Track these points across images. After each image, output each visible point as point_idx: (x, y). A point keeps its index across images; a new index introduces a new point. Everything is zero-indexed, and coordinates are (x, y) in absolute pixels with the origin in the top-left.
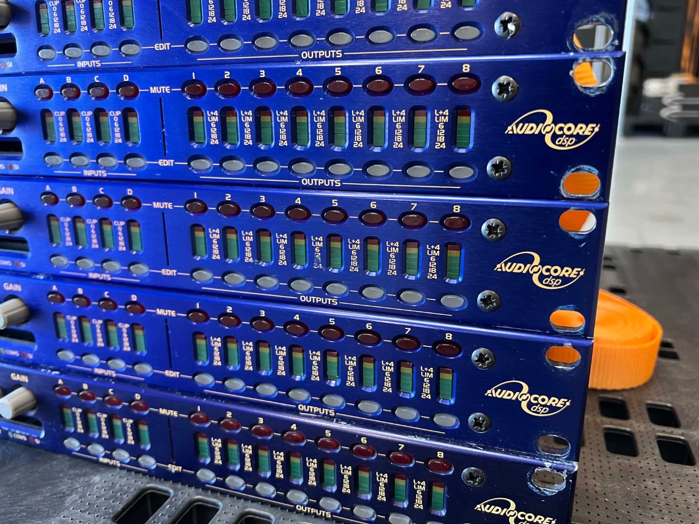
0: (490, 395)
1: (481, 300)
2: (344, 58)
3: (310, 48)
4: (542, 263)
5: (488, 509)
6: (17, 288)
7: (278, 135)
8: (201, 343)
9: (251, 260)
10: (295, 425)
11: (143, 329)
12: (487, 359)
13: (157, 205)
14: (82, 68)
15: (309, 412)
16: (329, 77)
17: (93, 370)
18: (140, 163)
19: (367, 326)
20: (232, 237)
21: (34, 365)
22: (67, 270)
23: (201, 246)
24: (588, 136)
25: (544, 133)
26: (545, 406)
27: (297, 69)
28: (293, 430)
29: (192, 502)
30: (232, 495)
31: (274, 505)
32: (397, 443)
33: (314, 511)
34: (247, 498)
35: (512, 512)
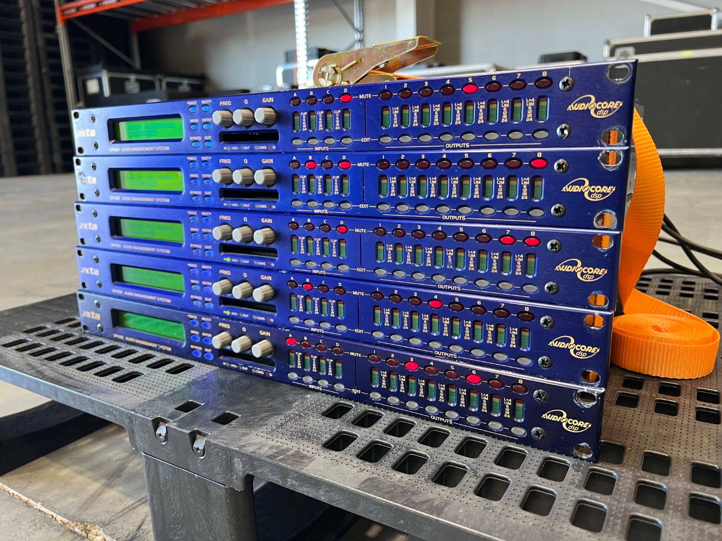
0: (551, 345)
1: (547, 287)
2: (470, 148)
3: (451, 142)
4: (583, 266)
5: (550, 417)
6: (270, 278)
7: (430, 191)
8: (378, 312)
9: (410, 263)
10: (432, 362)
11: (343, 303)
12: (549, 322)
13: (357, 230)
14: (317, 151)
15: (441, 356)
16: (461, 158)
17: (310, 329)
18: (348, 206)
19: (478, 303)
20: (400, 249)
21: (274, 326)
22: (299, 268)
23: (381, 255)
24: (609, 193)
25: (584, 191)
26: (584, 352)
27: (443, 154)
28: (431, 366)
29: (366, 412)
30: (391, 410)
31: (417, 416)
32: (494, 374)
33: (442, 419)
34: (400, 412)
35: (564, 419)
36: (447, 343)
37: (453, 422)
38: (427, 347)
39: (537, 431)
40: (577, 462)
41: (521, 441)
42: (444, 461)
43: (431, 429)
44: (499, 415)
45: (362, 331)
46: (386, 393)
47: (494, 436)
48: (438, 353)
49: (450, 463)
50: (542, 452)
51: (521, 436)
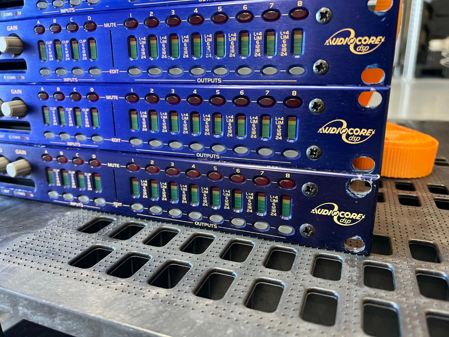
0: (321, 132)
1: (316, 67)
4: (356, 36)
5: (320, 212)
6: (19, 92)
8: (134, 117)
9: (166, 57)
10: (194, 165)
11: (98, 111)
12: (319, 106)
13: (106, 25)
15: (203, 157)
17: (67, 144)
19: (241, 93)
20: (153, 42)
21: (30, 143)
22: (51, 78)
23: (134, 51)
26: (358, 136)
28: (193, 169)
29: (127, 224)
30: (154, 220)
31: (180, 224)
32: (259, 171)
33: (206, 224)
34: (163, 221)
35: (335, 213)
36: (209, 142)
37: (218, 226)
38: (188, 150)
39: (306, 228)
40: (349, 256)
41: (289, 239)
42: (208, 268)
43: (195, 235)
44: (265, 214)
45: (120, 139)
46: (148, 203)
47: (260, 237)
48: (200, 155)
49: (215, 270)
50: (311, 249)
51: (288, 234)
